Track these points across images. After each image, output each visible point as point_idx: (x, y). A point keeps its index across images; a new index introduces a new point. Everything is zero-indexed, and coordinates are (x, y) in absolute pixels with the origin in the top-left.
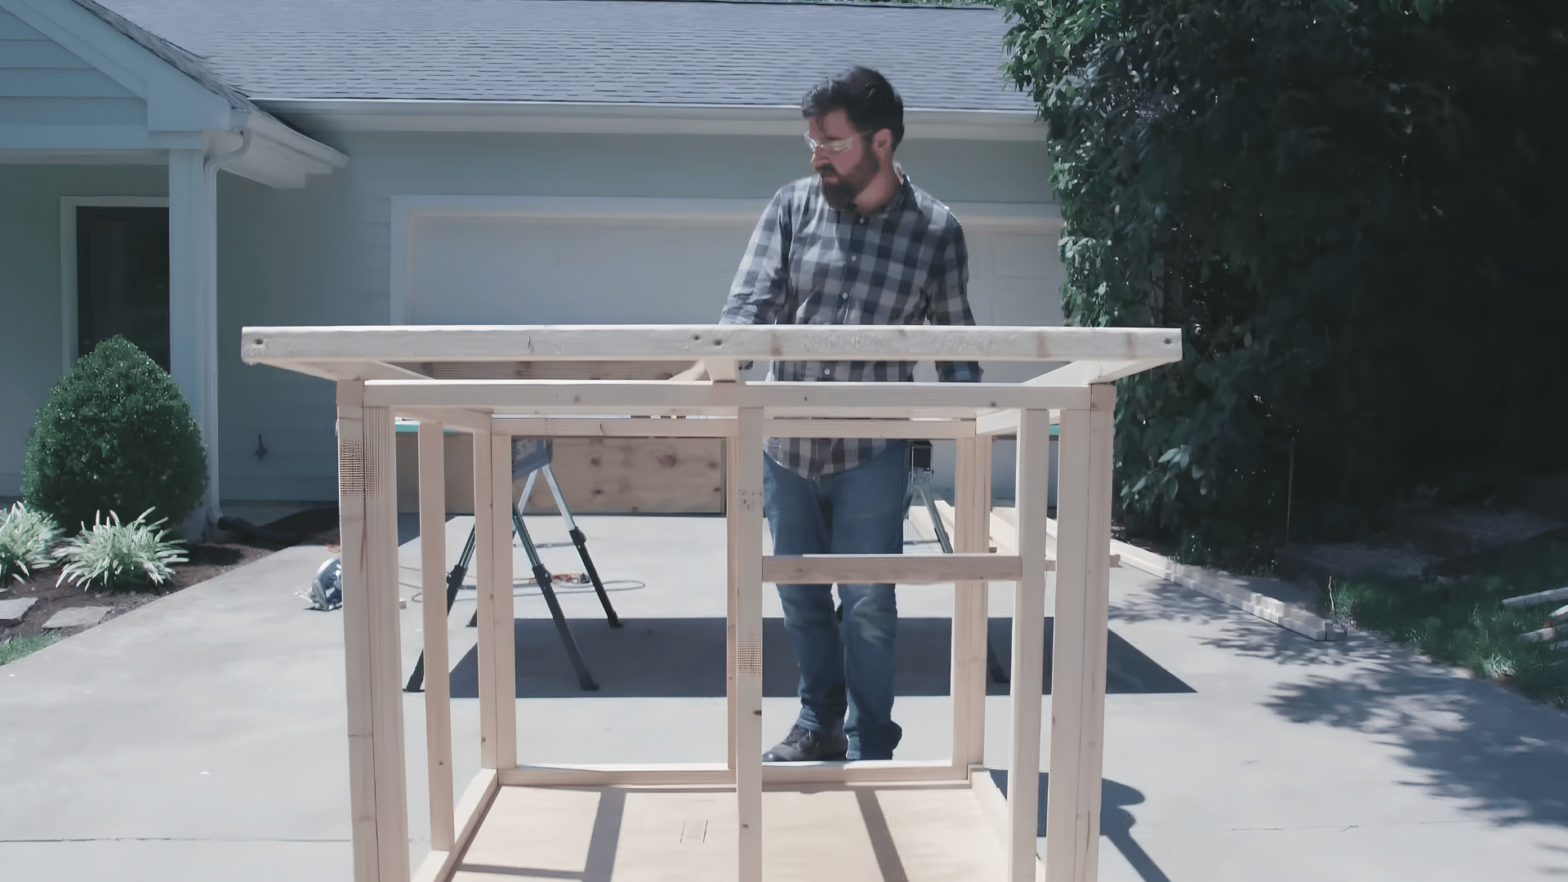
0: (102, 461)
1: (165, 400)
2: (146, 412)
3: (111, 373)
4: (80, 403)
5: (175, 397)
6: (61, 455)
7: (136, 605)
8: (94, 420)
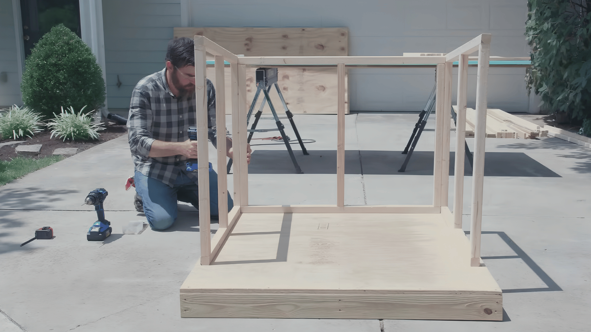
0: (61, 84)
1: (87, 56)
2: (79, 61)
3: (60, 43)
4: (47, 57)
5: (90, 54)
6: (41, 82)
7: (87, 148)
8: (55, 65)
